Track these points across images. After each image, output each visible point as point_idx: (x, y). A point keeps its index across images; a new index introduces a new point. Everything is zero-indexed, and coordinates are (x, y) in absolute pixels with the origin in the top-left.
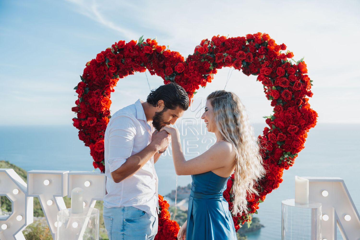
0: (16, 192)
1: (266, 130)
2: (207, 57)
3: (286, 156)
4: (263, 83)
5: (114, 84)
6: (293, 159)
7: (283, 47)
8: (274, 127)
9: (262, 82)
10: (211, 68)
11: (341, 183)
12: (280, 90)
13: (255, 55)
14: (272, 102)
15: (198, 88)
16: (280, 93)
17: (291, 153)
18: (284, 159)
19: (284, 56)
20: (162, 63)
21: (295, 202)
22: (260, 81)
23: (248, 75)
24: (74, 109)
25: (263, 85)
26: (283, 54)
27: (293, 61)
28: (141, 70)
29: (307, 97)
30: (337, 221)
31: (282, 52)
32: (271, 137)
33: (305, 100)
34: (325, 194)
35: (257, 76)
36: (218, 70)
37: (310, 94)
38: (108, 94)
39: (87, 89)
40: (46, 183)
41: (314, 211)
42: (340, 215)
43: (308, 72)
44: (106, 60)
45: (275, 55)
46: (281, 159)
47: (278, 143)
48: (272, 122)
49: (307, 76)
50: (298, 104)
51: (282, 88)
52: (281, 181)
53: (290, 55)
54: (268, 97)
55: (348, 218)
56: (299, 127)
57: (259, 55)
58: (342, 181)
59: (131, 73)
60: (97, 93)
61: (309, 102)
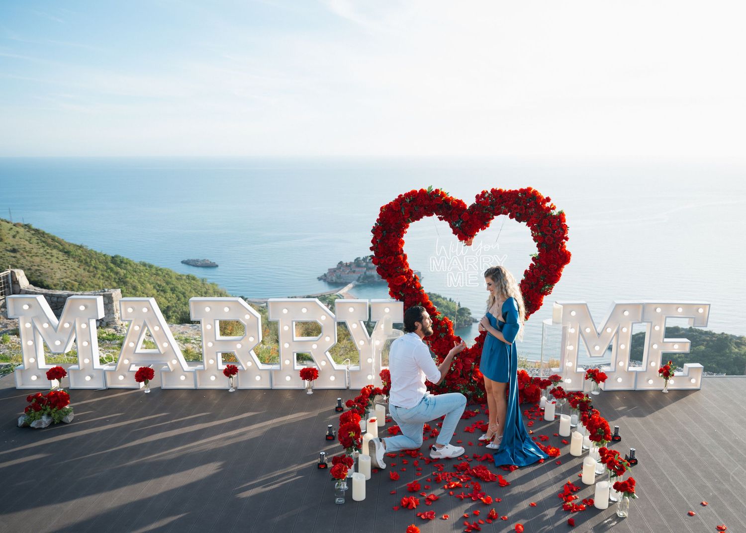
0: (323, 318)
1: (532, 265)
2: (487, 209)
3: (547, 287)
4: (531, 229)
5: (407, 227)
6: (551, 289)
7: (548, 200)
8: (538, 264)
9: (530, 227)
10: (491, 217)
11: (585, 306)
12: (543, 236)
13: (527, 208)
14: (537, 244)
15: (478, 231)
16: (544, 238)
17: (550, 285)
18: (545, 289)
19: (549, 209)
20: (450, 212)
21: (553, 322)
22: (529, 226)
23: (520, 222)
24: (371, 249)
25: (530, 230)
26: (548, 207)
27: (555, 213)
28: (430, 215)
29: (564, 240)
30: (580, 332)
31: (548, 205)
32: (536, 272)
33: (563, 243)
34: (573, 313)
35: (526, 223)
36: (495, 217)
37: (567, 239)
38: (402, 236)
39: (384, 232)
40: (351, 310)
41: (564, 329)
42: (582, 329)
43: (566, 221)
44: (401, 208)
45: (542, 209)
46: (543, 289)
47: (541, 277)
48: (538, 261)
49: (565, 224)
50: (557, 248)
51: (546, 234)
52: (542, 305)
53: (553, 209)
54: (535, 240)
55: (588, 330)
56: (558, 265)
57: (530, 207)
58: (586, 304)
59: (422, 218)
60: (394, 236)
61: (566, 244)
